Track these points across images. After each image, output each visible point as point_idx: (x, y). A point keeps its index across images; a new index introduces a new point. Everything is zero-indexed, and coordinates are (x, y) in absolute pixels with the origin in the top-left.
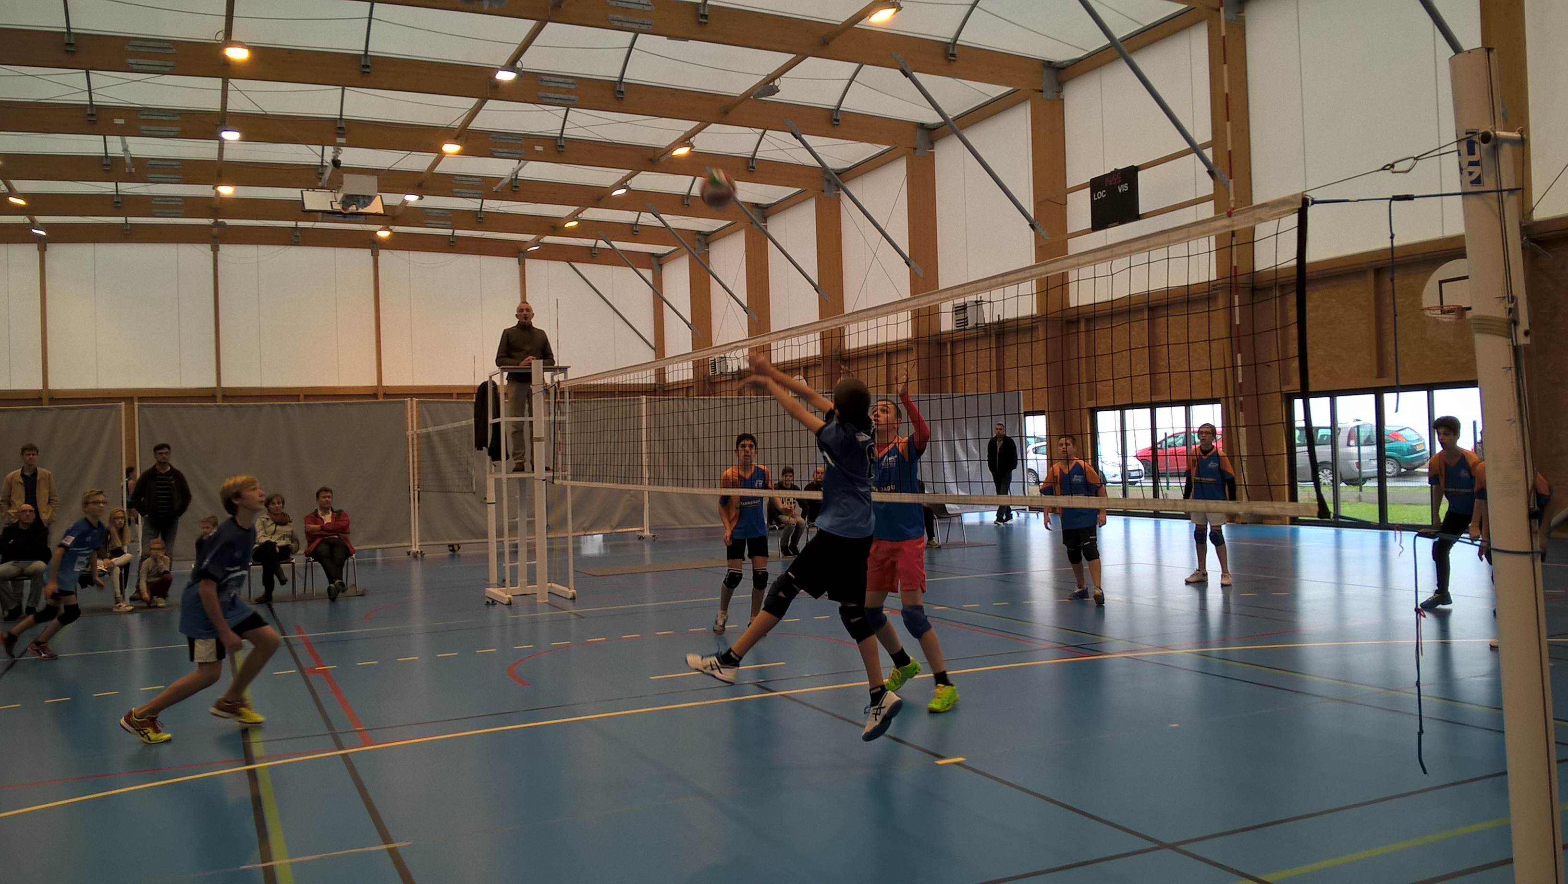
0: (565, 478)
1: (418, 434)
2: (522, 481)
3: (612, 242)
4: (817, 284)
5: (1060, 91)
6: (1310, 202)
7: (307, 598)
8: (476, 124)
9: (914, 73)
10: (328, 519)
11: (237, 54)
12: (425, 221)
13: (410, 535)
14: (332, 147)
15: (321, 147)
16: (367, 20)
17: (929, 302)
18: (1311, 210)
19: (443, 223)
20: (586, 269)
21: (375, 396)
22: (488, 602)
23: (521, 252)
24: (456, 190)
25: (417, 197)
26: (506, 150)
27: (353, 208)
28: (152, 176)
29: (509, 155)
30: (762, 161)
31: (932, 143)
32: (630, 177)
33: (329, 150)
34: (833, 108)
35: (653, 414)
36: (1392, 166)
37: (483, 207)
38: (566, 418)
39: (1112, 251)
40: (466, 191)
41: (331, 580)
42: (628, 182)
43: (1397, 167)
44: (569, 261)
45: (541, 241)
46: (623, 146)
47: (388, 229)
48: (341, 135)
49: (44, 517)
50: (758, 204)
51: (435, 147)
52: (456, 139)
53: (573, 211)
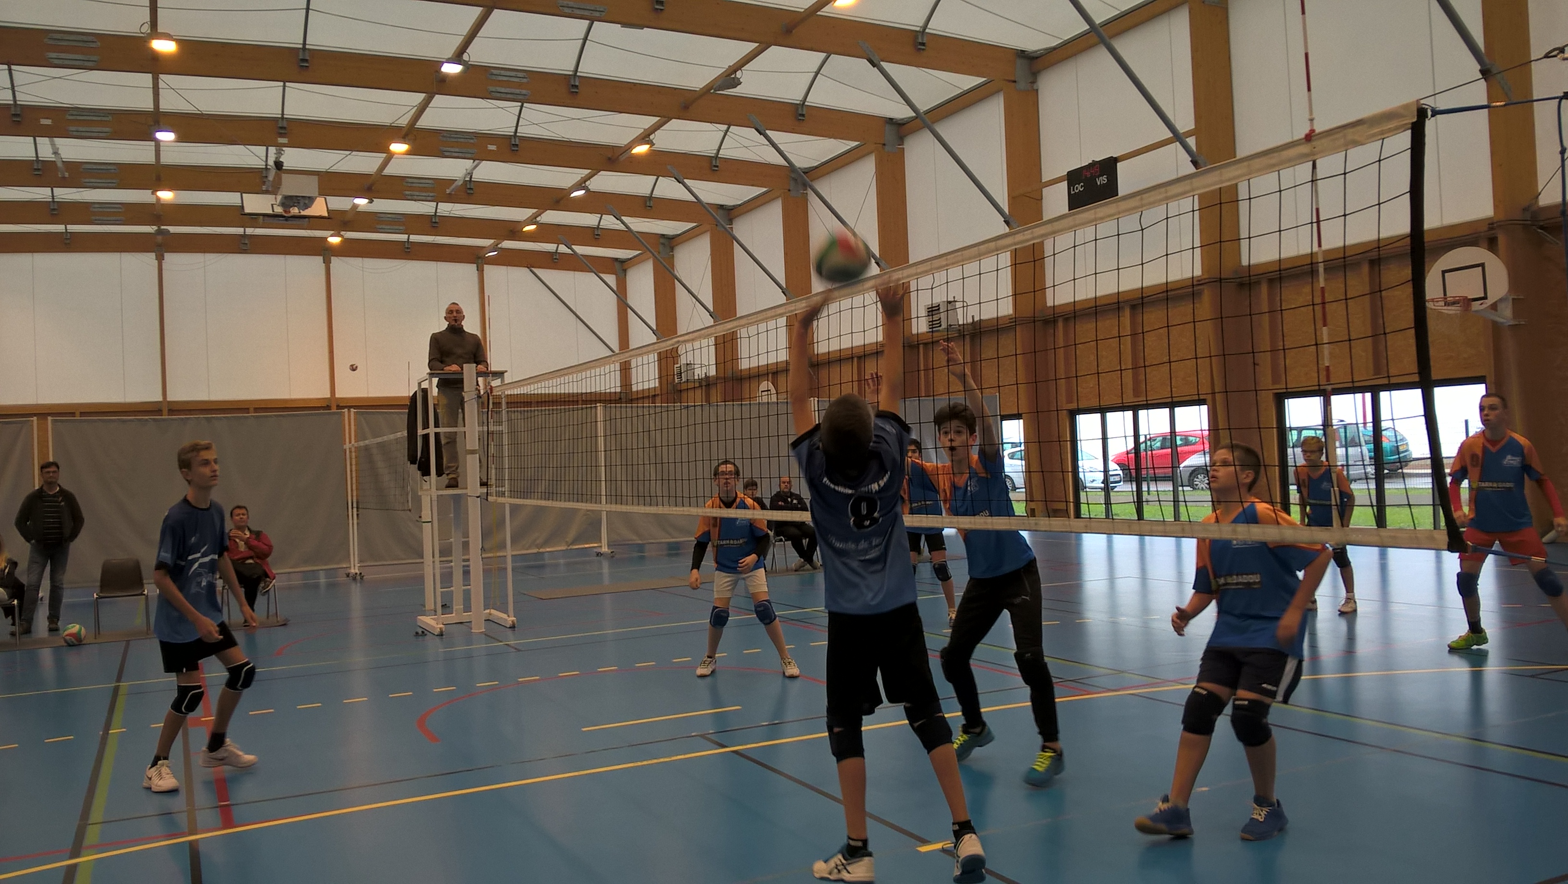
1: (356, 447)
2: (457, 499)
3: (573, 247)
4: (784, 285)
5: (1034, 82)
6: (1430, 113)
8: (424, 122)
9: (881, 63)
11: (164, 47)
12: (378, 226)
13: (349, 555)
14: (275, 148)
15: (265, 147)
16: (304, 11)
18: (1432, 125)
19: (397, 227)
20: (545, 274)
21: (328, 407)
22: (417, 633)
23: (479, 258)
24: (407, 193)
25: (366, 201)
27: (295, 211)
28: (87, 180)
29: (460, 155)
30: (726, 160)
31: (901, 139)
32: (589, 177)
33: (272, 150)
34: (798, 102)
35: (609, 420)
37: (438, 211)
38: (504, 428)
40: (417, 193)
42: (587, 183)
44: (529, 267)
45: (499, 246)
46: (581, 145)
47: (339, 235)
48: (282, 135)
50: (723, 206)
51: (381, 147)
52: (403, 138)
53: (531, 214)
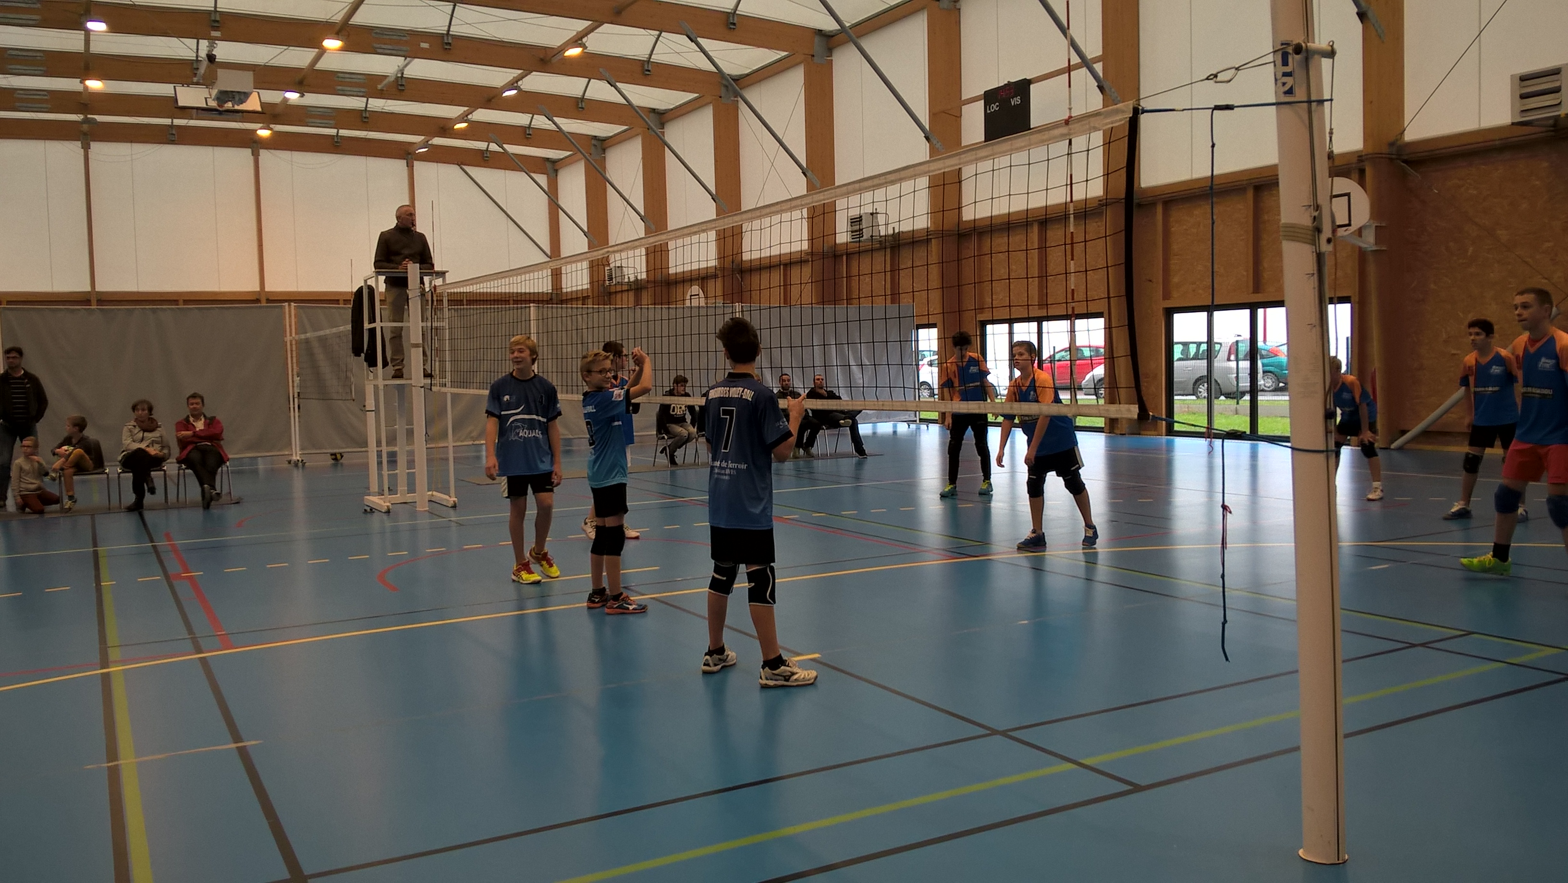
0: (443, 385)
1: (297, 340)
2: (401, 388)
3: (505, 146)
4: (714, 193)
5: (957, 1)
6: (1140, 112)
7: (181, 506)
8: (357, 19)
10: (200, 425)
12: (311, 120)
13: (291, 444)
14: (207, 41)
15: (196, 40)
18: (1142, 120)
19: (326, 121)
20: (477, 172)
21: (258, 301)
22: (365, 510)
23: (410, 154)
24: (339, 88)
25: (298, 95)
26: (390, 47)
27: (229, 105)
28: (12, 67)
29: (394, 52)
30: (658, 65)
31: (830, 51)
32: (521, 77)
33: (204, 44)
34: (729, 11)
35: (541, 322)
36: (1216, 76)
37: (369, 106)
38: (445, 324)
40: (349, 89)
41: (204, 489)
42: (520, 83)
43: (1220, 77)
44: (460, 164)
45: (430, 142)
46: (512, 46)
47: (268, 128)
48: (216, 29)
50: (655, 109)
51: (315, 43)
52: (337, 35)
53: (462, 112)
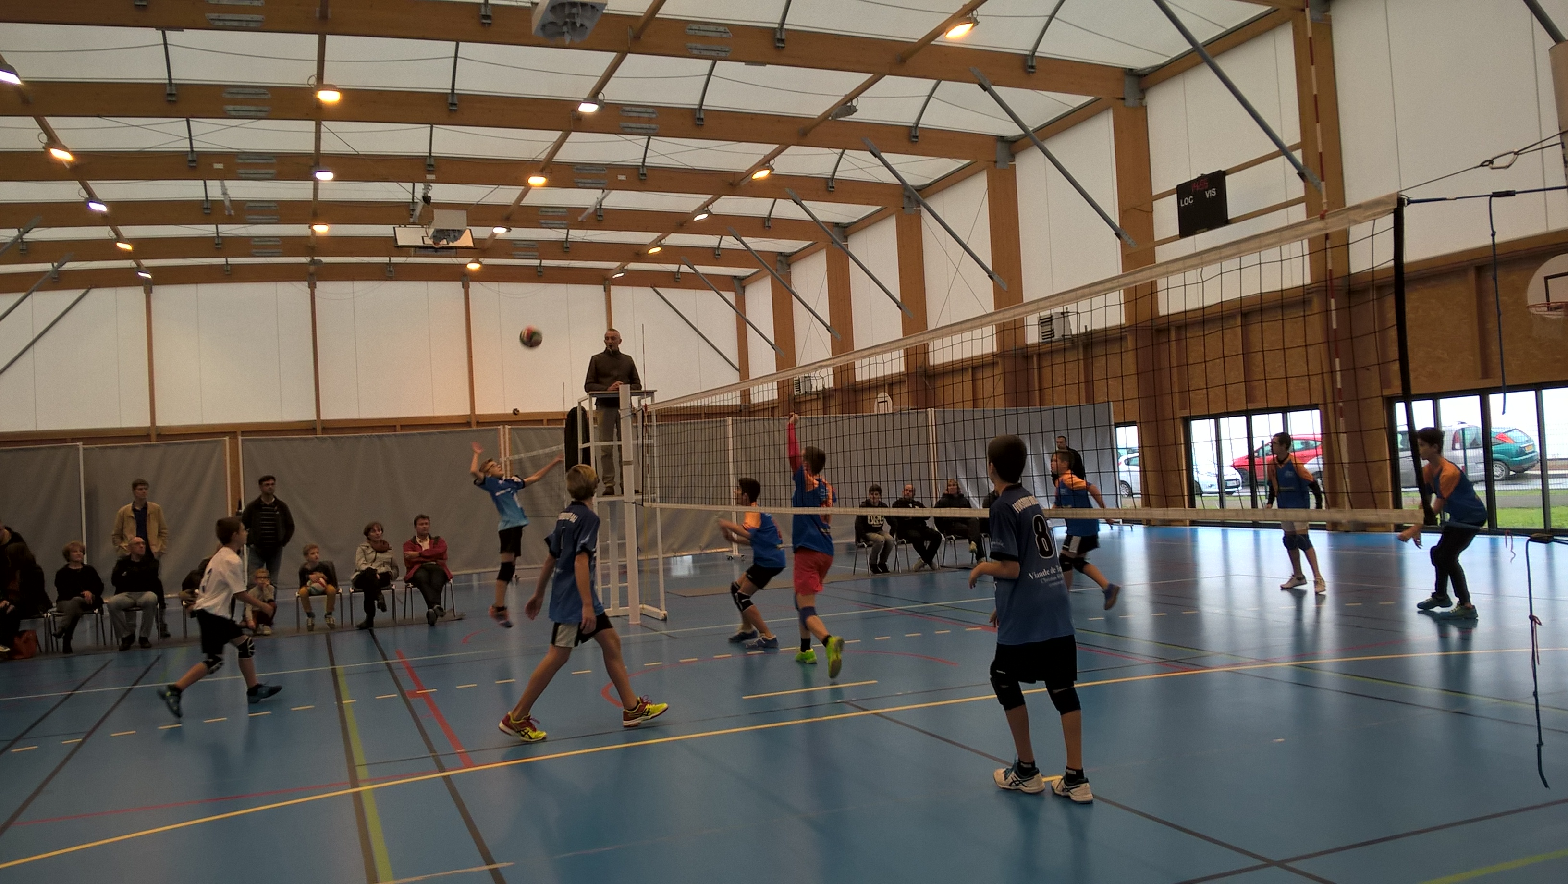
0: (654, 501)
1: (510, 461)
2: (612, 504)
3: (695, 266)
4: (900, 301)
5: (1143, 98)
6: (1406, 202)
7: (407, 623)
8: (561, 156)
9: (993, 87)
10: (426, 545)
11: (329, 97)
12: (513, 252)
14: (422, 184)
15: (412, 184)
16: (453, 59)
17: (1014, 316)
18: (1407, 211)
19: (531, 253)
20: (670, 293)
21: (468, 424)
23: (606, 279)
24: (543, 221)
25: (505, 230)
26: (590, 181)
27: (444, 242)
29: (593, 185)
30: (842, 181)
31: (1012, 156)
32: (711, 202)
33: (420, 187)
34: (912, 125)
35: (739, 435)
36: (1491, 162)
37: (569, 237)
38: (654, 441)
39: (1202, 258)
40: (550, 221)
41: (430, 605)
42: (710, 207)
43: (1497, 163)
44: (653, 286)
45: (626, 268)
46: (703, 172)
47: (478, 262)
48: (430, 172)
49: (155, 549)
50: (838, 223)
51: (521, 180)
52: (542, 172)
53: (656, 237)
